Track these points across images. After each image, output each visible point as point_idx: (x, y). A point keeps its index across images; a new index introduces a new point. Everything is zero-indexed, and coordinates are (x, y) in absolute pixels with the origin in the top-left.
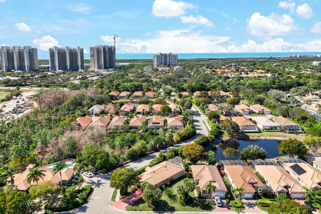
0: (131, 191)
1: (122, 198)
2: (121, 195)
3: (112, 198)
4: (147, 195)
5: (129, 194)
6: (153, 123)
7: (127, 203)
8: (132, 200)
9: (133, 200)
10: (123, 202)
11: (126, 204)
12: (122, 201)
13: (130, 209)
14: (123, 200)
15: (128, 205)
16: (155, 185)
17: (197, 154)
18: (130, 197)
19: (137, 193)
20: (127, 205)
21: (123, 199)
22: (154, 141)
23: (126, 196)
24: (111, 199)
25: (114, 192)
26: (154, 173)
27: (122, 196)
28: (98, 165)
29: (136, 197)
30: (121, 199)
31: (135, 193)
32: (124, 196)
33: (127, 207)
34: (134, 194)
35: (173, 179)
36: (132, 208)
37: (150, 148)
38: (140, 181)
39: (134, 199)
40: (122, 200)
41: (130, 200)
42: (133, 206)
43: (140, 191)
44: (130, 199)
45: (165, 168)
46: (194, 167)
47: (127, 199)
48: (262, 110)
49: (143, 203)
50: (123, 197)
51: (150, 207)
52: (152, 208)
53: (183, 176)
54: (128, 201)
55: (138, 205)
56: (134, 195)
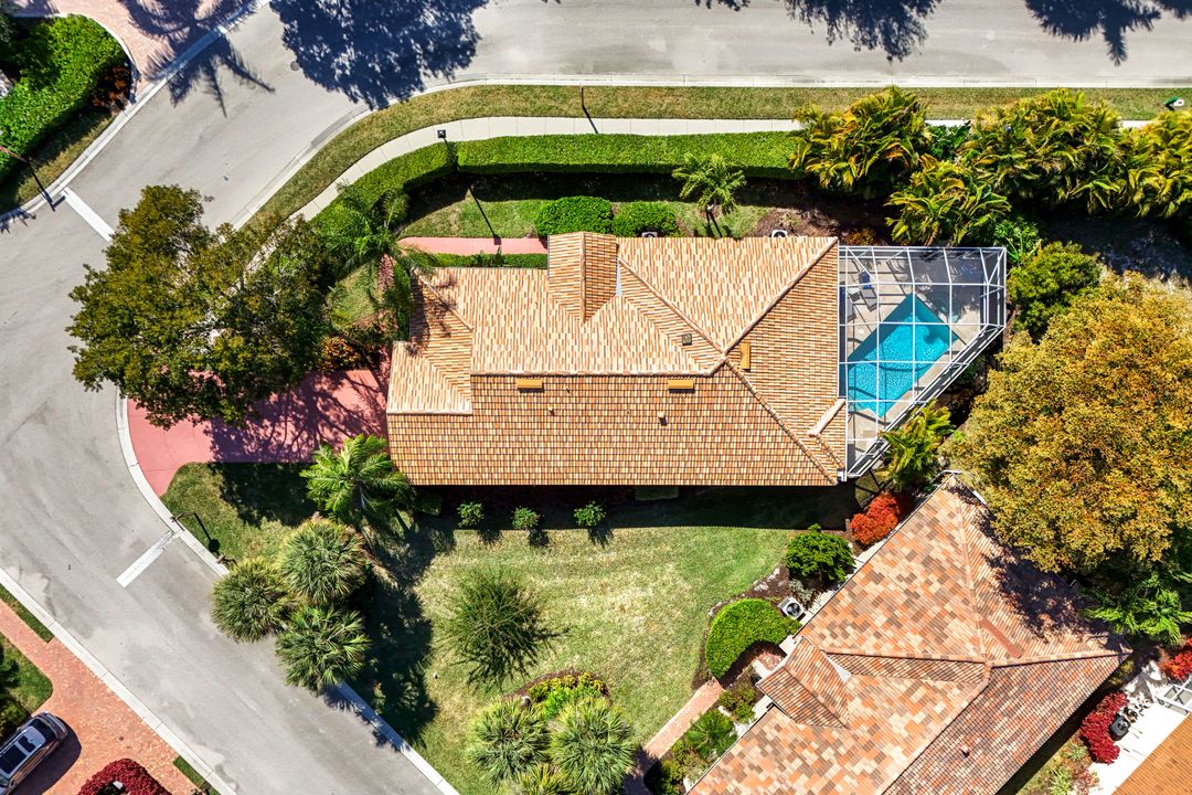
7: (218, 438)
8: (266, 431)
9: (266, 444)
11: (209, 440)
15: (210, 456)
18: (274, 398)
20: (203, 450)
29: (312, 422)
33: (184, 478)
34: (323, 385)
39: (286, 433)
41: (251, 428)
42: (229, 494)
55: (262, 514)
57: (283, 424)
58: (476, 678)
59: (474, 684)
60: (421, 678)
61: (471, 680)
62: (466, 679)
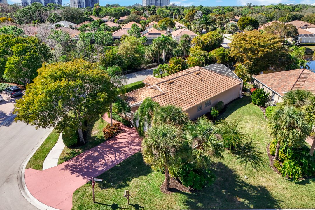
0: (102, 134)
1: (68, 156)
2: (68, 147)
3: (33, 157)
4: (162, 145)
5: (96, 143)
6: (150, 34)
7: (84, 175)
8: (102, 162)
9: (106, 164)
10: (68, 173)
11: (81, 177)
12: (67, 166)
13: (92, 201)
14: (70, 163)
15: (85, 181)
16: (187, 111)
17: (276, 45)
18: (97, 154)
19: (123, 138)
20: (81, 181)
21: (71, 159)
22: (157, 44)
23: (85, 150)
24: (30, 161)
25: (49, 138)
26: (172, 85)
27: (70, 150)
28: (10, 68)
29: (117, 150)
30: (66, 159)
31: (115, 140)
32: (76, 151)
33: (78, 195)
34: (111, 142)
35: (221, 102)
36: (101, 196)
37: (149, 57)
38: (132, 104)
39: (110, 158)
40: (66, 163)
41: (96, 164)
42: (104, 186)
43: (130, 133)
44: (96, 159)
45: (199, 77)
46: (265, 77)
47: (87, 159)
48: (305, 26)
49: (145, 175)
50: (73, 154)
51: (174, 190)
52: (182, 197)
53: (239, 98)
54: (87, 168)
55: (125, 181)
56: (110, 147)
57: (107, 157)
58: (255, 166)
59: (258, 169)
60: (243, 182)
61: (256, 169)
62: (254, 170)
